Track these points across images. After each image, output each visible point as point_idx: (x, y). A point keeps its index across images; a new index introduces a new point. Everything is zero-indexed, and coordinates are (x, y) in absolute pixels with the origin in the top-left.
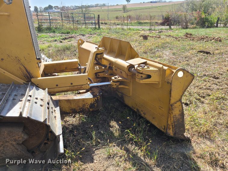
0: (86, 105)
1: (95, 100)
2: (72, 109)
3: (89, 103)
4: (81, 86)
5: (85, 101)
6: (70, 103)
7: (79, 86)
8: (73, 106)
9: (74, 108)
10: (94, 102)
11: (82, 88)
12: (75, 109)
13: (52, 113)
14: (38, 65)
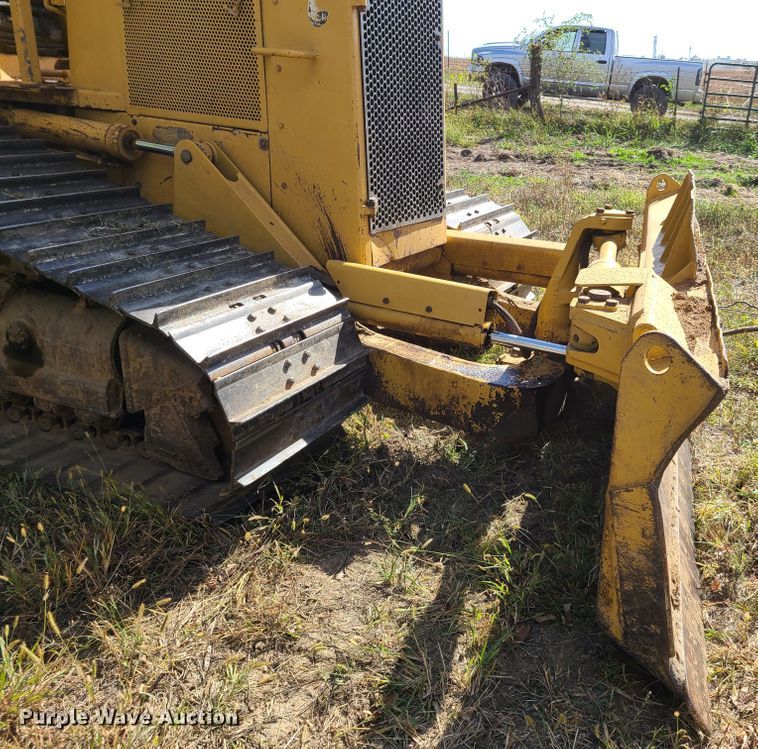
0: (463, 402)
1: (494, 395)
2: (415, 400)
3: (474, 399)
4: (457, 326)
5: (460, 385)
6: (412, 373)
7: (450, 327)
8: (420, 389)
9: (421, 397)
10: (491, 403)
11: (460, 334)
12: (423, 402)
13: (287, 366)
14: (363, 224)
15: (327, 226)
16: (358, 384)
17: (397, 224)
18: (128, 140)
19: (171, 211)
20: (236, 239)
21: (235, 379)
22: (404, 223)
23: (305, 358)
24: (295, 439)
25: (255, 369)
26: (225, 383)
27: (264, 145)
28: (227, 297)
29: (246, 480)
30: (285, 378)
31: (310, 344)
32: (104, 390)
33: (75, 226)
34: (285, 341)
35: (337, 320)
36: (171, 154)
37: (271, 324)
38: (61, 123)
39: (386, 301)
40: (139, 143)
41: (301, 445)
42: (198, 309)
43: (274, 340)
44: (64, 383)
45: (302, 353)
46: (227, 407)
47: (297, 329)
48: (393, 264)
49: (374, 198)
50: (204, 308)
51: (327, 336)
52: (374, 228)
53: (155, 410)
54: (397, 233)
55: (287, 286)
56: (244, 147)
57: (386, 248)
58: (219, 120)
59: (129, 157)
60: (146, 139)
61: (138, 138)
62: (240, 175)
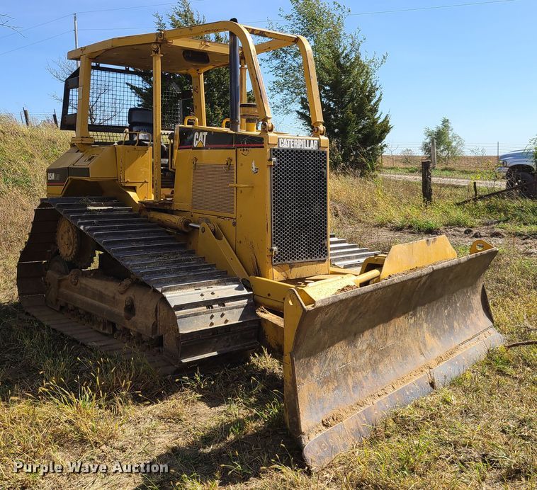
13: (212, 317)
14: (268, 260)
15: (255, 260)
16: (253, 335)
17: (291, 261)
18: (186, 224)
19: (194, 253)
20: (215, 265)
21: (186, 316)
22: (296, 261)
23: (222, 315)
24: (213, 351)
25: (196, 315)
26: (181, 317)
27: (234, 224)
28: (194, 286)
29: (184, 361)
30: (210, 321)
31: (226, 309)
32: (151, 326)
33: (152, 257)
34: (214, 306)
35: (245, 302)
36: (198, 228)
37: (208, 297)
38: (165, 217)
39: (269, 295)
40: (190, 224)
41: (215, 353)
42: (180, 288)
43: (209, 304)
44: (140, 323)
45: (221, 313)
46: (180, 327)
47: (222, 302)
48: (288, 281)
49: (275, 248)
50: (183, 289)
51: (237, 307)
52: (275, 261)
53: (166, 335)
54: (291, 266)
55: (225, 285)
56: (227, 225)
57: (283, 273)
58: (220, 214)
59: (186, 231)
60: (195, 223)
61: (191, 222)
62: (224, 238)
